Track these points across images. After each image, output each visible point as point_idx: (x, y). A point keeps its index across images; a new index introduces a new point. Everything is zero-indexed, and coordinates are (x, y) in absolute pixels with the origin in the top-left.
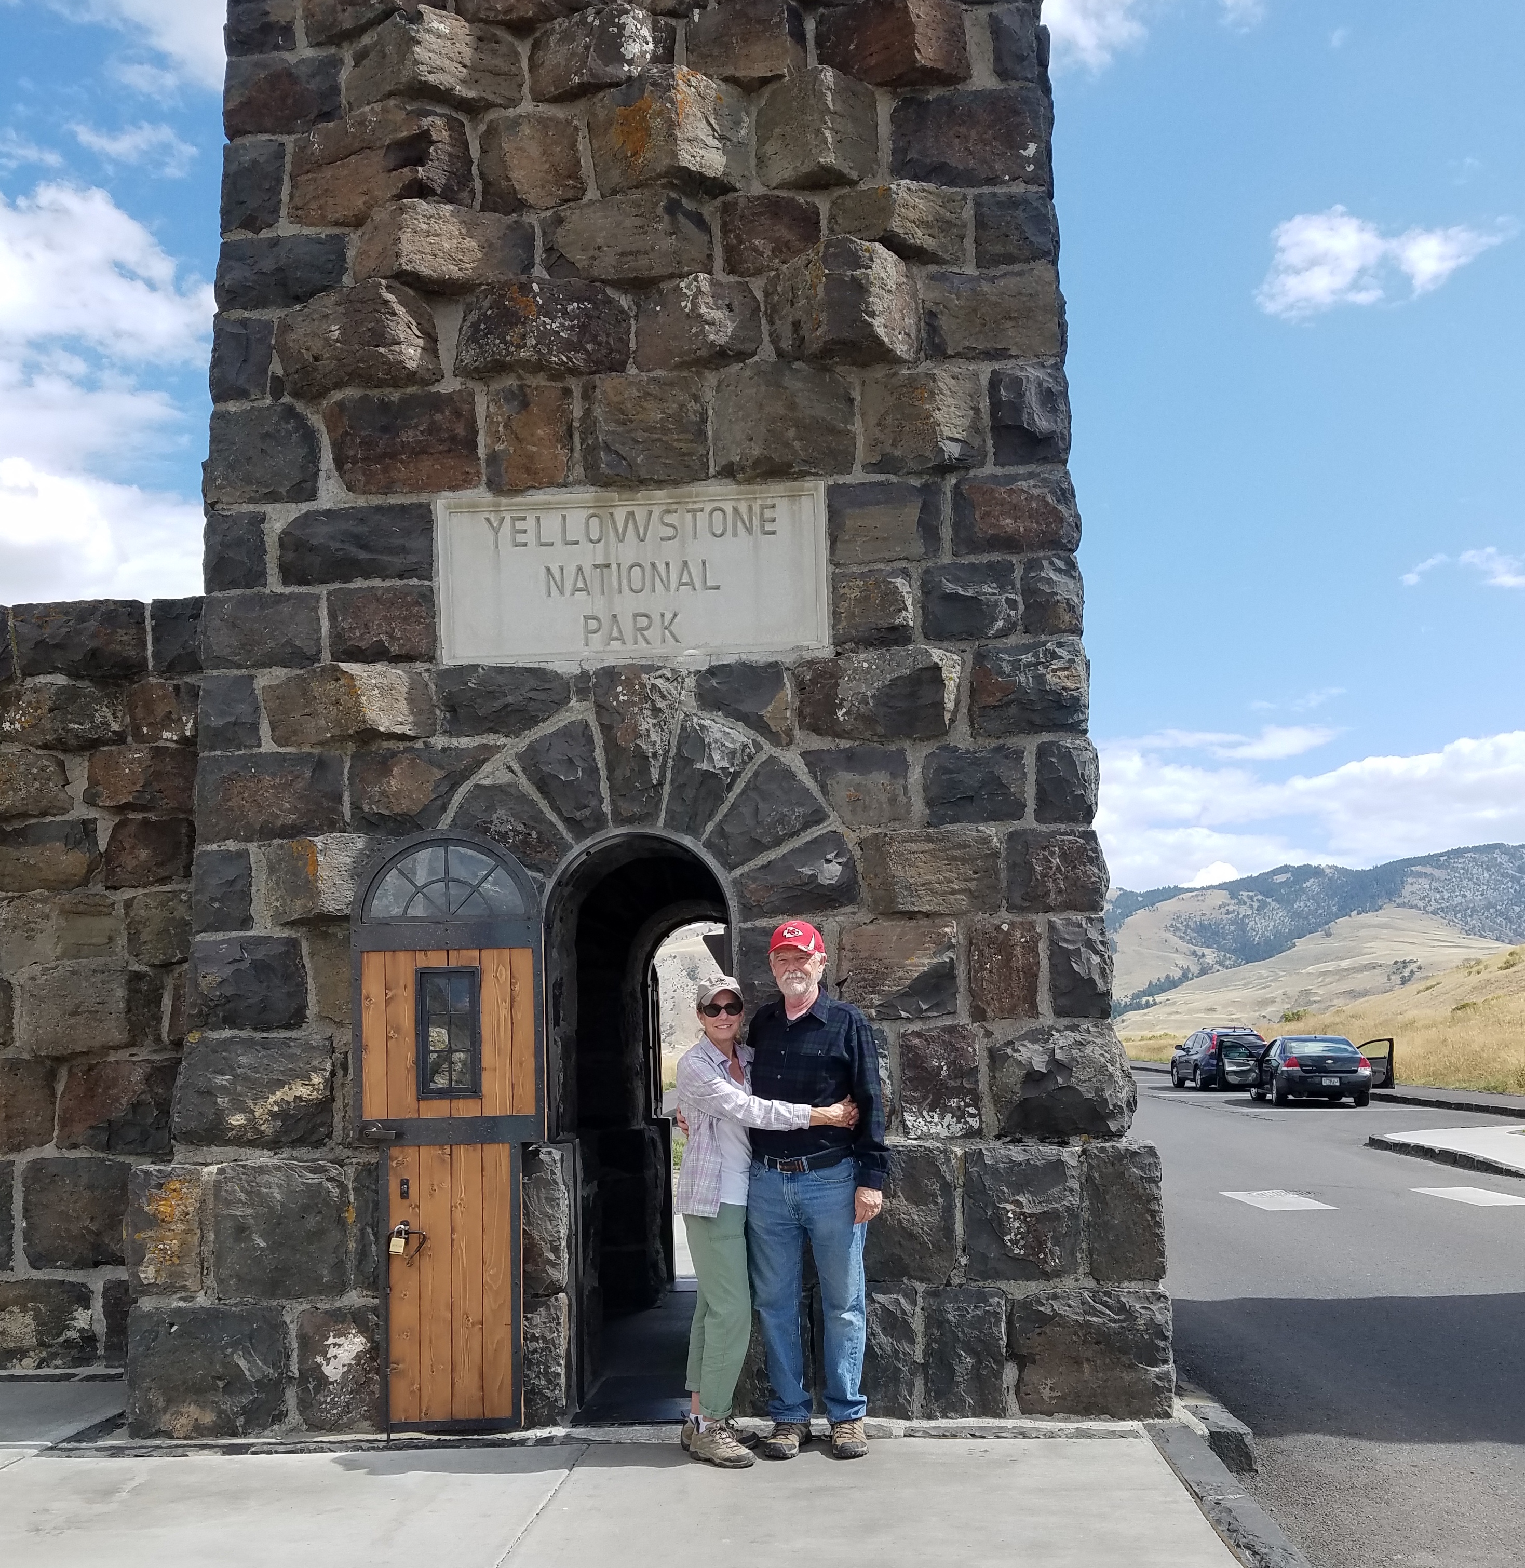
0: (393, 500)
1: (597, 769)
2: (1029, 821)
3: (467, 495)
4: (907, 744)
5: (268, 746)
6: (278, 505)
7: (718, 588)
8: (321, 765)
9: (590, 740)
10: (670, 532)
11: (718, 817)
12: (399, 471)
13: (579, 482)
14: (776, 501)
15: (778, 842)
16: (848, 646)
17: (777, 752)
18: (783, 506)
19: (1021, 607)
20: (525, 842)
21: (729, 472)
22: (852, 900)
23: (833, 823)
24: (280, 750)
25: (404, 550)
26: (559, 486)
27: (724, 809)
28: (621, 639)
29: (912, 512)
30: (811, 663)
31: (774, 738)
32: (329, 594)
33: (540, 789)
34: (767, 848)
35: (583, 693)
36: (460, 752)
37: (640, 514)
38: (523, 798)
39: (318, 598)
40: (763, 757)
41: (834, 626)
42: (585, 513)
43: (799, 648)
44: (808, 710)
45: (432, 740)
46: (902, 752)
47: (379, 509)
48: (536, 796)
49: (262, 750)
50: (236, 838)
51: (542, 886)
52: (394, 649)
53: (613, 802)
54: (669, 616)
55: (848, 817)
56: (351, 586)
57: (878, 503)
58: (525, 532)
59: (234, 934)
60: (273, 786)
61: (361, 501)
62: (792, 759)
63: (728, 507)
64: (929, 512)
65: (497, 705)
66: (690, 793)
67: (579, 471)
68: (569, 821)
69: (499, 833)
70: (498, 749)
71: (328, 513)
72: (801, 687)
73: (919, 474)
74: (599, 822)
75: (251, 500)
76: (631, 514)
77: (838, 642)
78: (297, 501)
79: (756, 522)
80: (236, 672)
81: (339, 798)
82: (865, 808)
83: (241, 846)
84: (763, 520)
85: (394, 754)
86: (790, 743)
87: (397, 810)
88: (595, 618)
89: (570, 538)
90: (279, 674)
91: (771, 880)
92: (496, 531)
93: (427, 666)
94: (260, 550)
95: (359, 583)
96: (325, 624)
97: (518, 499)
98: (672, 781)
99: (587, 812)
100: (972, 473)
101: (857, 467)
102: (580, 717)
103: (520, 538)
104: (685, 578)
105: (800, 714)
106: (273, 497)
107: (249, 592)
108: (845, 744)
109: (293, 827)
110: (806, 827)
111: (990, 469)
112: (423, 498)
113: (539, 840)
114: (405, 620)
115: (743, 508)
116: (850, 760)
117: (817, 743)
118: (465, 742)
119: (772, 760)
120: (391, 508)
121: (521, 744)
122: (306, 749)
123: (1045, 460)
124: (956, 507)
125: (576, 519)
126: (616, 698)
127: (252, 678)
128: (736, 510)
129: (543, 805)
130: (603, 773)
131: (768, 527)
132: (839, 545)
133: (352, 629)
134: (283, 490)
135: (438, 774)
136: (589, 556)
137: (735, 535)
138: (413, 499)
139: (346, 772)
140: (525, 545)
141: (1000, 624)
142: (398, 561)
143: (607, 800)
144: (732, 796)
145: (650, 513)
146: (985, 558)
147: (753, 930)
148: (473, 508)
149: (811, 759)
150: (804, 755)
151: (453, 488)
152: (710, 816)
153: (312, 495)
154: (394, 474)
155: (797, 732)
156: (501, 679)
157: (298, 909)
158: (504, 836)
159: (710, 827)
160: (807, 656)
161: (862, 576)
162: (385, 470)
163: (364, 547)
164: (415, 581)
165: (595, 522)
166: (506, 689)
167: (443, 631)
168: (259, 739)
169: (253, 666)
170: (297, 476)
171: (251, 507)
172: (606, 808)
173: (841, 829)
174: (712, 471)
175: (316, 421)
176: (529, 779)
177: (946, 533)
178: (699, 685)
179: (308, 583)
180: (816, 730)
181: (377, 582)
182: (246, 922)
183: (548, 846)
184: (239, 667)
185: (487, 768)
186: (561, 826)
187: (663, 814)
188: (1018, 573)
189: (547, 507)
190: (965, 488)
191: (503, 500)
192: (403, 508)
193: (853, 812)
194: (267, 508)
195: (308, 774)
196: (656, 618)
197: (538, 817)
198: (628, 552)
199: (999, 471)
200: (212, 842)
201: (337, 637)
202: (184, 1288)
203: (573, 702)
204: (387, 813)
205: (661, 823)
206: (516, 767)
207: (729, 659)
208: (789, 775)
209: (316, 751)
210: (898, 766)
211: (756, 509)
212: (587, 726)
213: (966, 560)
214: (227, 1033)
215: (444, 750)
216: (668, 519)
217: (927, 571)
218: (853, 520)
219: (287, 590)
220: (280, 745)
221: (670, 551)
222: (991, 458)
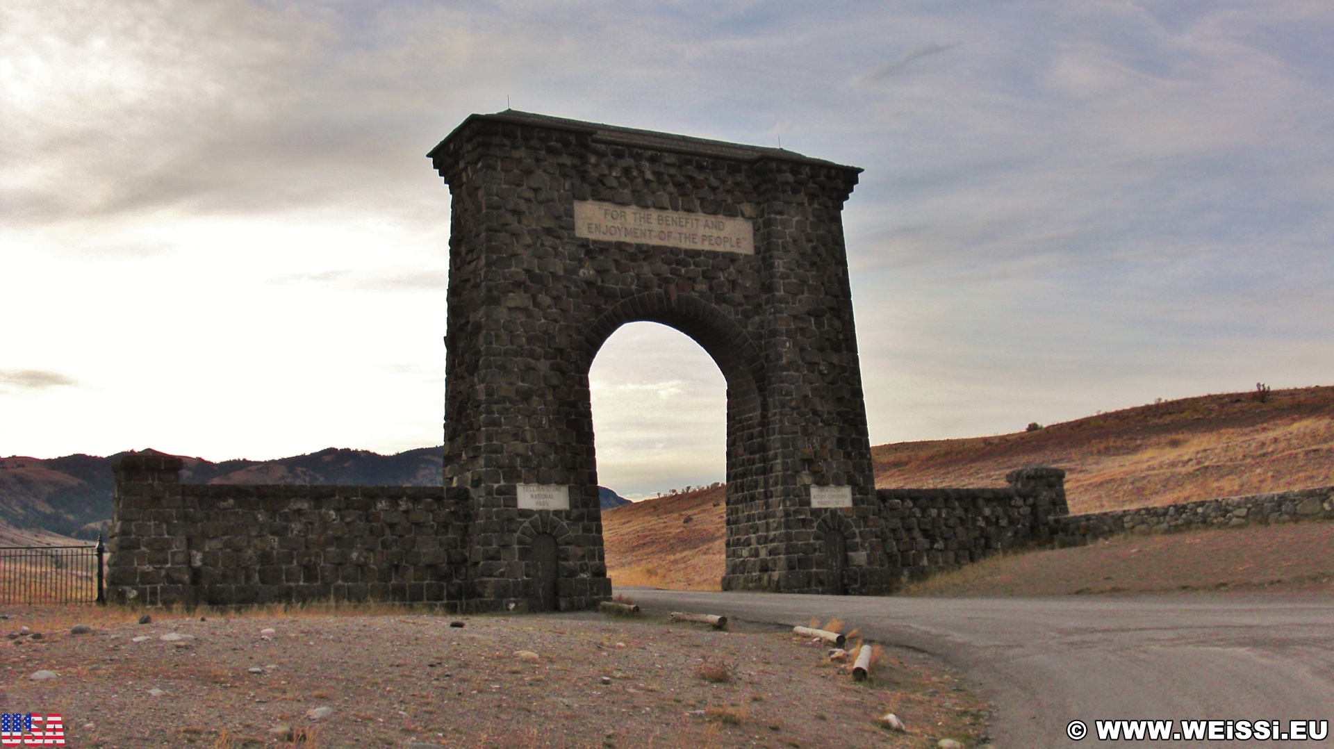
0: (511, 484)
1: (540, 524)
2: (594, 534)
3: (521, 484)
4: (579, 522)
5: (495, 519)
9: (539, 520)
10: (548, 491)
12: (512, 480)
13: (535, 483)
16: (572, 508)
18: (562, 488)
23: (570, 533)
25: (513, 491)
30: (567, 510)
35: (538, 513)
36: (522, 520)
41: (570, 505)
43: (565, 508)
47: (509, 485)
54: (549, 503)
58: (529, 489)
62: (564, 524)
65: (526, 514)
70: (526, 521)
72: (565, 514)
77: (570, 508)
79: (559, 490)
85: (512, 521)
92: (525, 489)
95: (506, 496)
102: (537, 517)
104: (550, 498)
105: (565, 517)
108: (571, 522)
112: (515, 484)
116: (572, 524)
117: (568, 522)
121: (529, 520)
125: (536, 488)
126: (542, 514)
128: (556, 488)
132: (570, 494)
133: (505, 502)
136: (537, 493)
137: (556, 492)
140: (529, 491)
142: (512, 493)
145: (545, 488)
148: (522, 486)
149: (567, 524)
151: (519, 483)
157: (502, 544)
162: (510, 480)
163: (507, 491)
164: (514, 496)
165: (538, 489)
166: (527, 512)
175: (500, 471)
180: (568, 520)
181: (509, 496)
185: (525, 523)
191: (526, 485)
192: (512, 486)
196: (547, 503)
198: (542, 493)
203: (537, 515)
206: (528, 523)
207: (556, 509)
211: (559, 488)
215: (519, 520)
216: (548, 489)
221: (548, 493)
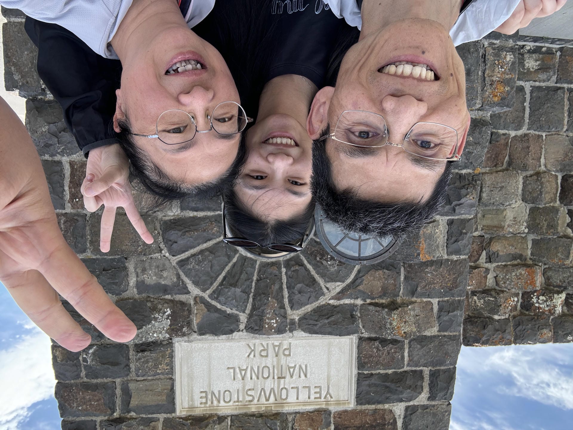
0: (373, 407)
1: (287, 288)
3: (341, 408)
4: (137, 296)
6: (422, 403)
7: (228, 368)
8: (413, 293)
9: (290, 301)
10: (249, 393)
11: (230, 265)
12: (370, 420)
13: (290, 414)
14: (199, 405)
15: (202, 252)
16: (165, 343)
17: (201, 294)
18: (197, 403)
19: (81, 358)
20: (322, 256)
21: (221, 419)
22: (165, 222)
23: (174, 260)
24: (429, 299)
25: (369, 386)
26: (299, 413)
27: (227, 268)
28: (274, 346)
29: (134, 402)
30: (184, 335)
31: (202, 300)
32: (403, 367)
33: (314, 280)
34: (207, 249)
35: (292, 322)
36: (350, 297)
37: (263, 400)
38: (323, 276)
39: (408, 365)
40: (209, 292)
41: (173, 351)
42: (289, 400)
43: (189, 341)
44: (186, 313)
45: (362, 302)
46: (139, 293)
47: (379, 403)
48: (317, 277)
49: (438, 300)
50: (452, 261)
51: (315, 235)
52: (377, 343)
53: (281, 273)
54: (252, 356)
55: (167, 263)
56: (393, 370)
57: (150, 406)
58: (315, 393)
59: (456, 217)
60: (434, 284)
61: (387, 406)
62: (195, 291)
63: (222, 403)
64: (126, 402)
65: (332, 319)
66: (244, 276)
67: (290, 418)
68: (302, 265)
69: (334, 260)
70: (332, 298)
71: (401, 401)
72: (189, 324)
73: (132, 418)
74: (288, 264)
75: (434, 406)
76: (267, 400)
77: (170, 344)
78: (414, 406)
79: (209, 397)
80: (446, 334)
81: (406, 278)
82: (158, 267)
83: (451, 257)
84: (206, 397)
85: (380, 297)
86: (195, 298)
87: (381, 272)
88: (285, 355)
89: (296, 390)
90: (428, 333)
91: (205, 234)
92: (328, 393)
93: (363, 335)
94: (432, 386)
95: (390, 371)
96: (406, 354)
97: (317, 407)
98: (252, 282)
99: (293, 269)
100: (106, 418)
101: (162, 420)
102: (294, 312)
103: (318, 390)
104: (243, 373)
105: (190, 311)
106: (425, 407)
107: (438, 368)
108: (168, 297)
109: (427, 265)
110: (188, 259)
111: (98, 419)
112: (359, 407)
113: (316, 256)
114: (371, 356)
115: (215, 403)
116: (165, 290)
117: (182, 298)
118: (347, 301)
119: (204, 291)
120: (374, 404)
121: (322, 301)
122: (419, 300)
123: (71, 423)
124: (114, 403)
125: (292, 398)
126: (277, 321)
127: (439, 331)
128: (219, 401)
129: (313, 272)
130: (285, 286)
131: (204, 395)
132: (169, 387)
133: (395, 352)
134: (420, 410)
135: (361, 288)
136: (288, 382)
137: (219, 392)
138: (364, 407)
139: (402, 289)
140: (315, 387)
141: (91, 351)
142: (373, 380)
143: (283, 273)
144: (223, 274)
145: (258, 401)
146: (99, 381)
147: (214, 210)
148: (338, 403)
149: (185, 291)
150: (188, 293)
151: (346, 411)
152: (234, 265)
153: (407, 408)
154: (372, 418)
155: (192, 302)
156: (330, 330)
158: (332, 258)
159: (235, 260)
160: (186, 338)
161: (159, 374)
162: (375, 420)
163: (387, 387)
164: (366, 372)
165: (284, 397)
166: (327, 325)
167: (355, 350)
168: (438, 304)
169: (439, 336)
170: (414, 417)
171: (433, 403)
172: (284, 270)
173: (170, 257)
174: (229, 419)
176: (319, 284)
177: (118, 392)
178: (238, 326)
179: (412, 371)
180: (182, 303)
181: (382, 372)
182: (450, 223)
183: (311, 254)
184: (445, 336)
185: (338, 289)
186: (306, 262)
187: (257, 266)
188: (83, 374)
189: (305, 403)
190: (109, 412)
191: (324, 406)
192: (369, 403)
193: (164, 265)
194: (426, 403)
195: (419, 289)
196: (257, 354)
197: (315, 267)
198: (269, 384)
199: (94, 418)
200: (463, 259)
201: (402, 349)
202: (494, 49)
203: (297, 318)
204: (385, 270)
205: (258, 263)
206: (325, 290)
207: (224, 337)
208: (196, 283)
209: (414, 299)
210: (141, 286)
211: (209, 403)
212: (292, 308)
213: (109, 380)
214: (464, 172)
215: (357, 298)
216: (250, 398)
217: (128, 375)
218: (162, 399)
219: (421, 368)
220: (430, 301)
221: (249, 385)
222: (98, 424)
